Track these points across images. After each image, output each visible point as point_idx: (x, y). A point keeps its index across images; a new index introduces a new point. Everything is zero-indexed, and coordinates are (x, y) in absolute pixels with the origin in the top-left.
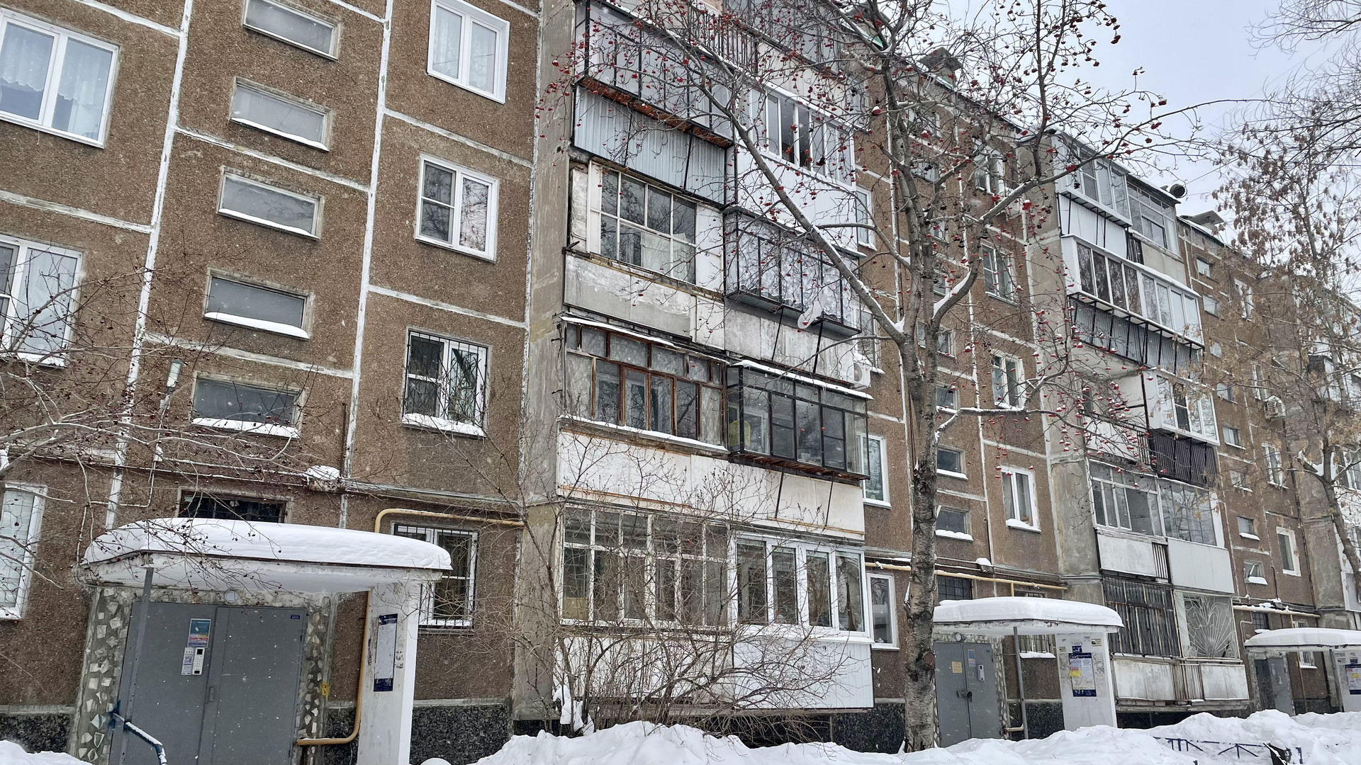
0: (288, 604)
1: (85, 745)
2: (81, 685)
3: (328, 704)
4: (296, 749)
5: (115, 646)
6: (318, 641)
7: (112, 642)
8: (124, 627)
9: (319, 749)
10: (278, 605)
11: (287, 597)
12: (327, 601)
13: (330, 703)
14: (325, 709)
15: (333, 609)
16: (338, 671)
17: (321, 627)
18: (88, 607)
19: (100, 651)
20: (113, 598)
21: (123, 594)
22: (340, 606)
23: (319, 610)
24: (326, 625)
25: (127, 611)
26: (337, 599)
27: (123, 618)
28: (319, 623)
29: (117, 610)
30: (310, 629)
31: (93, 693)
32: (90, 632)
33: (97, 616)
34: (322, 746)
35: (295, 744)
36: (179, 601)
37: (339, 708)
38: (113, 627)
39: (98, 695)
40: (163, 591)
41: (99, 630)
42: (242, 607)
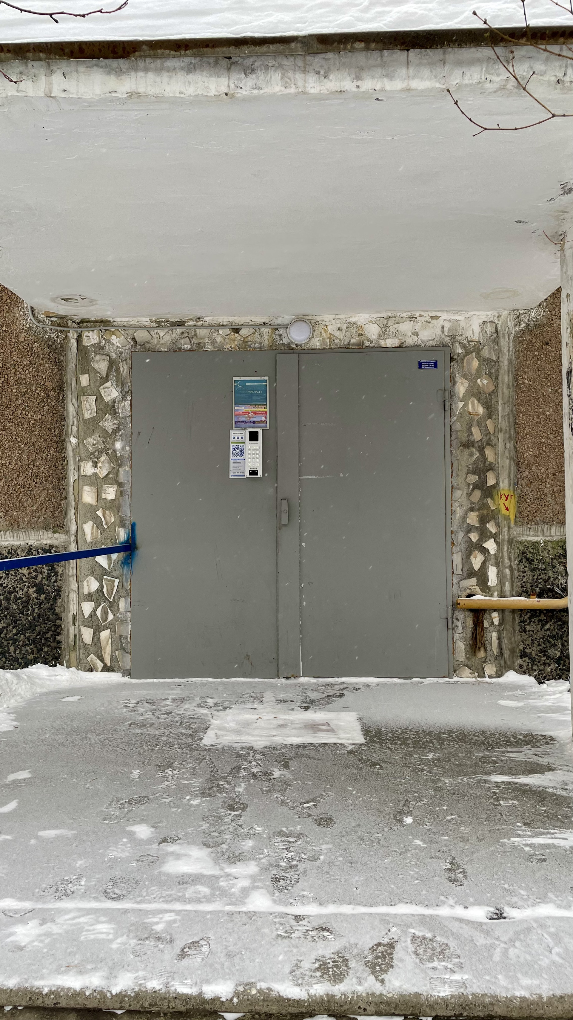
0: (410, 341)
1: (89, 597)
2: (71, 498)
3: (515, 531)
4: (460, 615)
5: (115, 431)
6: (481, 410)
7: (109, 424)
8: (124, 397)
9: (508, 616)
10: (390, 343)
11: (406, 327)
12: (489, 329)
13: (520, 530)
14: (511, 541)
15: (506, 344)
16: (529, 467)
17: (483, 382)
18: (60, 366)
19: (91, 440)
20: (99, 348)
21: (114, 339)
22: (519, 338)
23: (477, 349)
24: (495, 377)
25: (124, 368)
26: (510, 324)
27: (121, 383)
28: (478, 374)
29: (110, 369)
30: (461, 388)
31: (92, 510)
32: (71, 409)
33: (78, 380)
34: (513, 611)
35: (455, 606)
36: (209, 348)
37: (540, 539)
38: (107, 399)
39: (99, 513)
40: (179, 330)
41: (85, 405)
42: (322, 351)
